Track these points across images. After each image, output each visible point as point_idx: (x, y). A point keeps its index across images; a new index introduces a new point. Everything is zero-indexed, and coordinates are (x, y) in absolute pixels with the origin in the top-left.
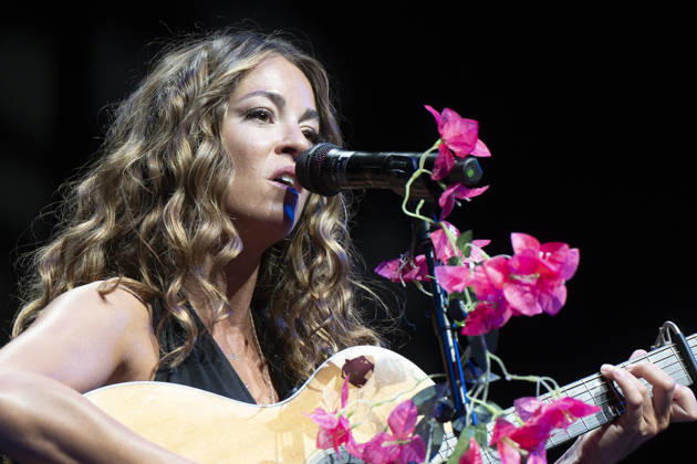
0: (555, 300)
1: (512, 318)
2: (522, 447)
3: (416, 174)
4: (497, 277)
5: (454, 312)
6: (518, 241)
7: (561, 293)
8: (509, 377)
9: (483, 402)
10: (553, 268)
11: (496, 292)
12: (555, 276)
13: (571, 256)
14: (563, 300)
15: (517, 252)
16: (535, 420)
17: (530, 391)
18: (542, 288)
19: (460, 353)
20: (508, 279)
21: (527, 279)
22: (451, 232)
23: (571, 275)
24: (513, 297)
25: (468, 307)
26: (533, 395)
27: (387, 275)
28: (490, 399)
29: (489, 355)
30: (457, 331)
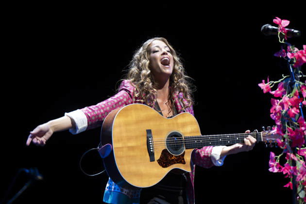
1: (304, 63)
4: (300, 55)
5: (292, 62)
6: (305, 47)
8: (304, 76)
9: (298, 82)
11: (300, 58)
19: (293, 70)
20: (303, 55)
24: (304, 59)
25: (295, 61)
28: (300, 81)
29: (299, 72)
30: (292, 67)
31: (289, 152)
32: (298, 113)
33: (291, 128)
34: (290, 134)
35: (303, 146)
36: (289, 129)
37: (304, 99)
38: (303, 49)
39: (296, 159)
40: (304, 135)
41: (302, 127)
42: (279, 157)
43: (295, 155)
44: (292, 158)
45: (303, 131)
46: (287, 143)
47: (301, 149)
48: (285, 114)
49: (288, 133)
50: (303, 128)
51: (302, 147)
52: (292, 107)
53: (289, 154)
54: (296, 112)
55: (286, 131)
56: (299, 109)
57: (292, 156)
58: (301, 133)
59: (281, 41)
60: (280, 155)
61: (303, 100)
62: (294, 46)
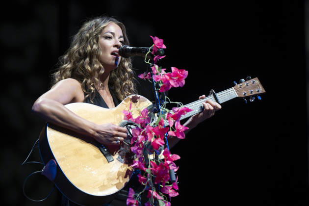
0: (182, 84)
1: (172, 88)
2: (174, 119)
3: (148, 53)
4: (168, 78)
5: (158, 87)
6: (173, 69)
7: (184, 82)
8: (171, 102)
9: (164, 109)
10: (182, 75)
11: (167, 81)
12: (182, 78)
13: (186, 72)
14: (184, 84)
15: (173, 72)
16: (177, 113)
17: (176, 106)
18: (179, 81)
19: (159, 96)
20: (171, 78)
21: (175, 78)
22: (157, 67)
23: (186, 77)
24: (172, 83)
25: (161, 85)
26: (177, 107)
27: (141, 77)
28: (166, 108)
29: (166, 97)
30: (158, 91)
31: (151, 190)
32: (163, 144)
33: (154, 162)
34: (153, 168)
35: (168, 182)
36: (153, 163)
37: (171, 129)
38: (171, 71)
39: (159, 197)
40: (169, 170)
41: (167, 160)
42: (139, 195)
43: (158, 193)
44: (154, 196)
45: (169, 165)
46: (149, 179)
47: (166, 186)
48: (148, 145)
49: (151, 167)
50: (169, 162)
51: (167, 184)
52: (156, 137)
53: (151, 191)
54: (161, 143)
55: (148, 165)
56: (165, 140)
57: (154, 194)
58: (166, 167)
59: (147, 61)
60: (140, 193)
61: (169, 130)
62: (161, 67)
